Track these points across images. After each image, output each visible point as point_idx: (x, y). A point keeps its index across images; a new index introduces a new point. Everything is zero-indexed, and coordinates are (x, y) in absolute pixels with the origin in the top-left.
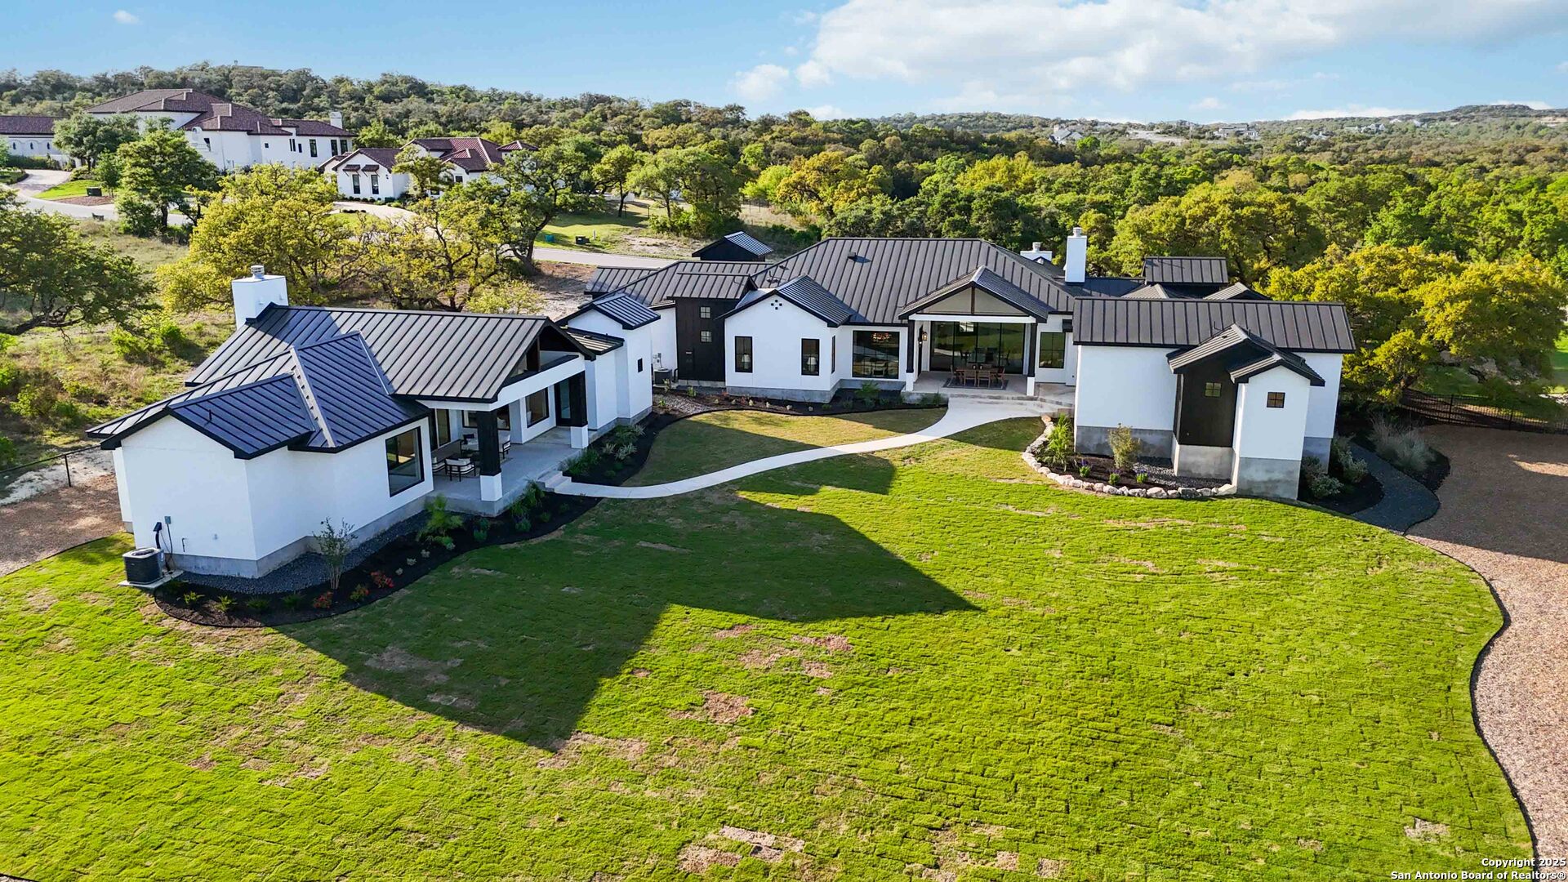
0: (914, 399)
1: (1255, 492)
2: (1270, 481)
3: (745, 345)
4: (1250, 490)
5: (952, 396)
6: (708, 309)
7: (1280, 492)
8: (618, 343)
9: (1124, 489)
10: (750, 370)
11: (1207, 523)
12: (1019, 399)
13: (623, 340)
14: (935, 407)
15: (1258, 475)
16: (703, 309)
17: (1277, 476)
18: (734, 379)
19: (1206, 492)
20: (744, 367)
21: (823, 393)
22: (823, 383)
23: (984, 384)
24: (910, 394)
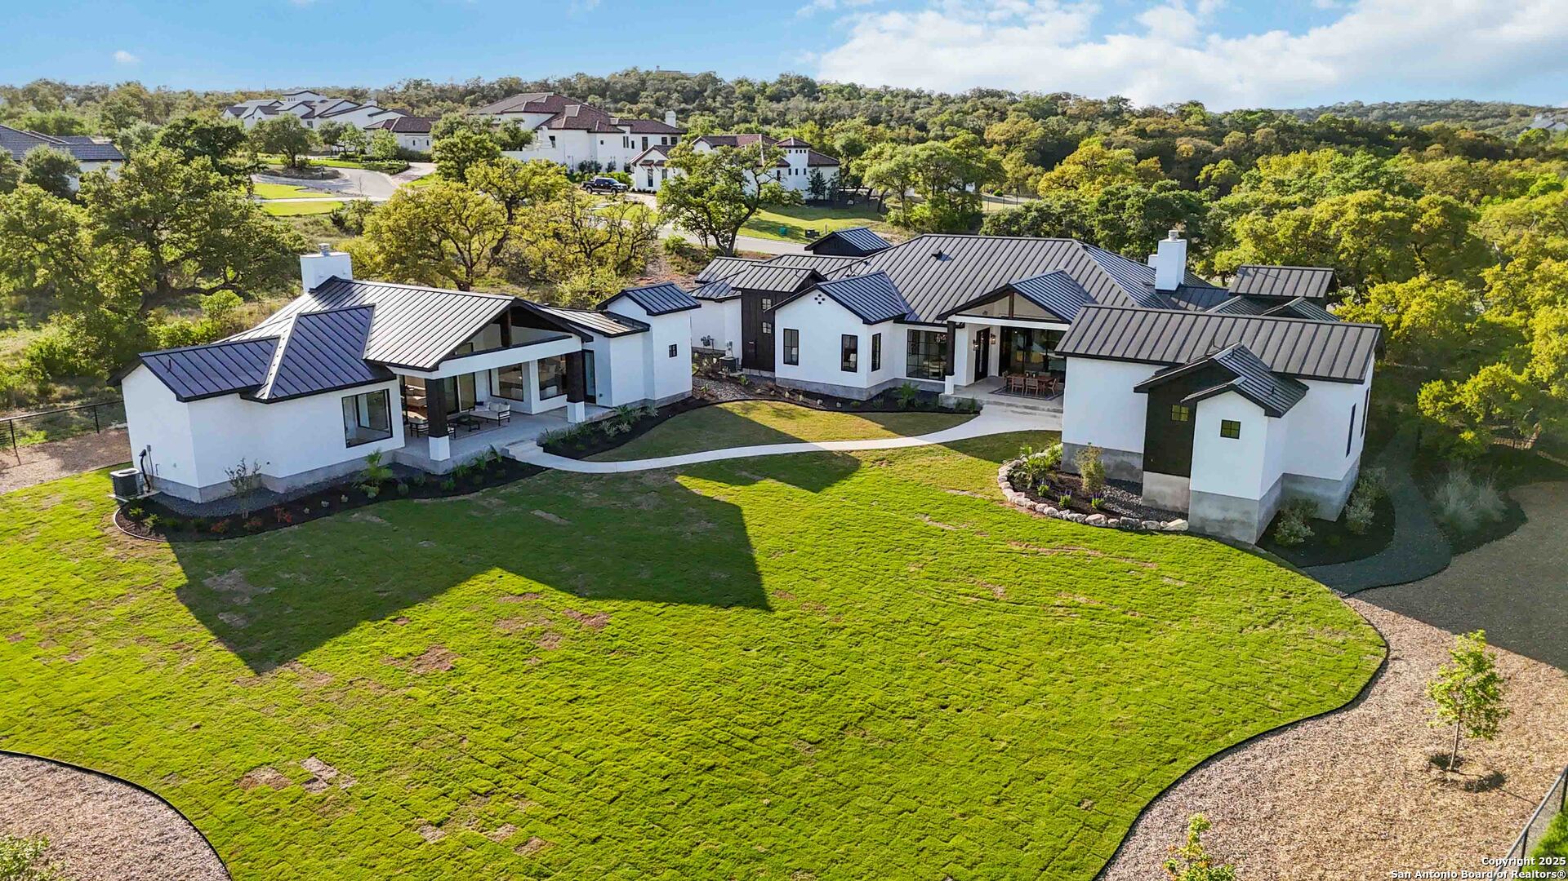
0: (952, 402)
1: (1208, 530)
2: (1224, 520)
3: (792, 336)
4: (1203, 528)
5: (988, 403)
6: (769, 301)
7: (1237, 534)
8: (646, 328)
9: (1066, 514)
10: (797, 363)
11: (1120, 557)
12: (1055, 411)
13: (649, 325)
14: (969, 410)
15: (1212, 513)
16: (764, 301)
17: (1233, 515)
18: (782, 371)
19: (1152, 524)
20: (792, 361)
21: (860, 390)
22: (863, 380)
23: (1032, 393)
24: (948, 397)
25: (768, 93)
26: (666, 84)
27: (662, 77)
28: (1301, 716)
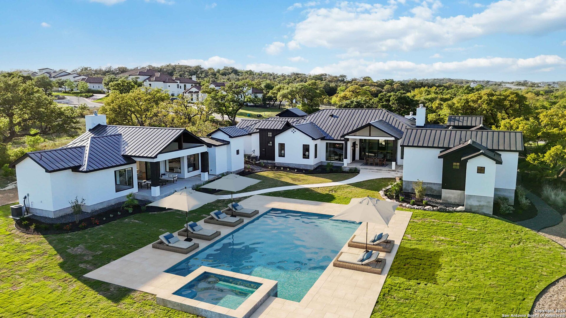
0: (347, 169)
1: (473, 210)
2: (480, 206)
3: (282, 146)
4: (471, 209)
5: (362, 169)
6: (271, 133)
7: (485, 211)
8: (228, 143)
9: (415, 206)
10: (284, 156)
11: (446, 221)
12: (388, 170)
13: (229, 142)
14: (355, 172)
15: (474, 203)
16: (269, 133)
17: (482, 203)
18: (278, 160)
19: (451, 209)
20: (282, 155)
21: (311, 166)
22: (312, 162)
23: (377, 165)
24: (345, 167)
25: (221, 73)
26: (183, 69)
27: (181, 67)
28: (557, 277)
